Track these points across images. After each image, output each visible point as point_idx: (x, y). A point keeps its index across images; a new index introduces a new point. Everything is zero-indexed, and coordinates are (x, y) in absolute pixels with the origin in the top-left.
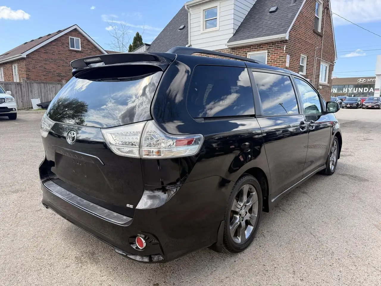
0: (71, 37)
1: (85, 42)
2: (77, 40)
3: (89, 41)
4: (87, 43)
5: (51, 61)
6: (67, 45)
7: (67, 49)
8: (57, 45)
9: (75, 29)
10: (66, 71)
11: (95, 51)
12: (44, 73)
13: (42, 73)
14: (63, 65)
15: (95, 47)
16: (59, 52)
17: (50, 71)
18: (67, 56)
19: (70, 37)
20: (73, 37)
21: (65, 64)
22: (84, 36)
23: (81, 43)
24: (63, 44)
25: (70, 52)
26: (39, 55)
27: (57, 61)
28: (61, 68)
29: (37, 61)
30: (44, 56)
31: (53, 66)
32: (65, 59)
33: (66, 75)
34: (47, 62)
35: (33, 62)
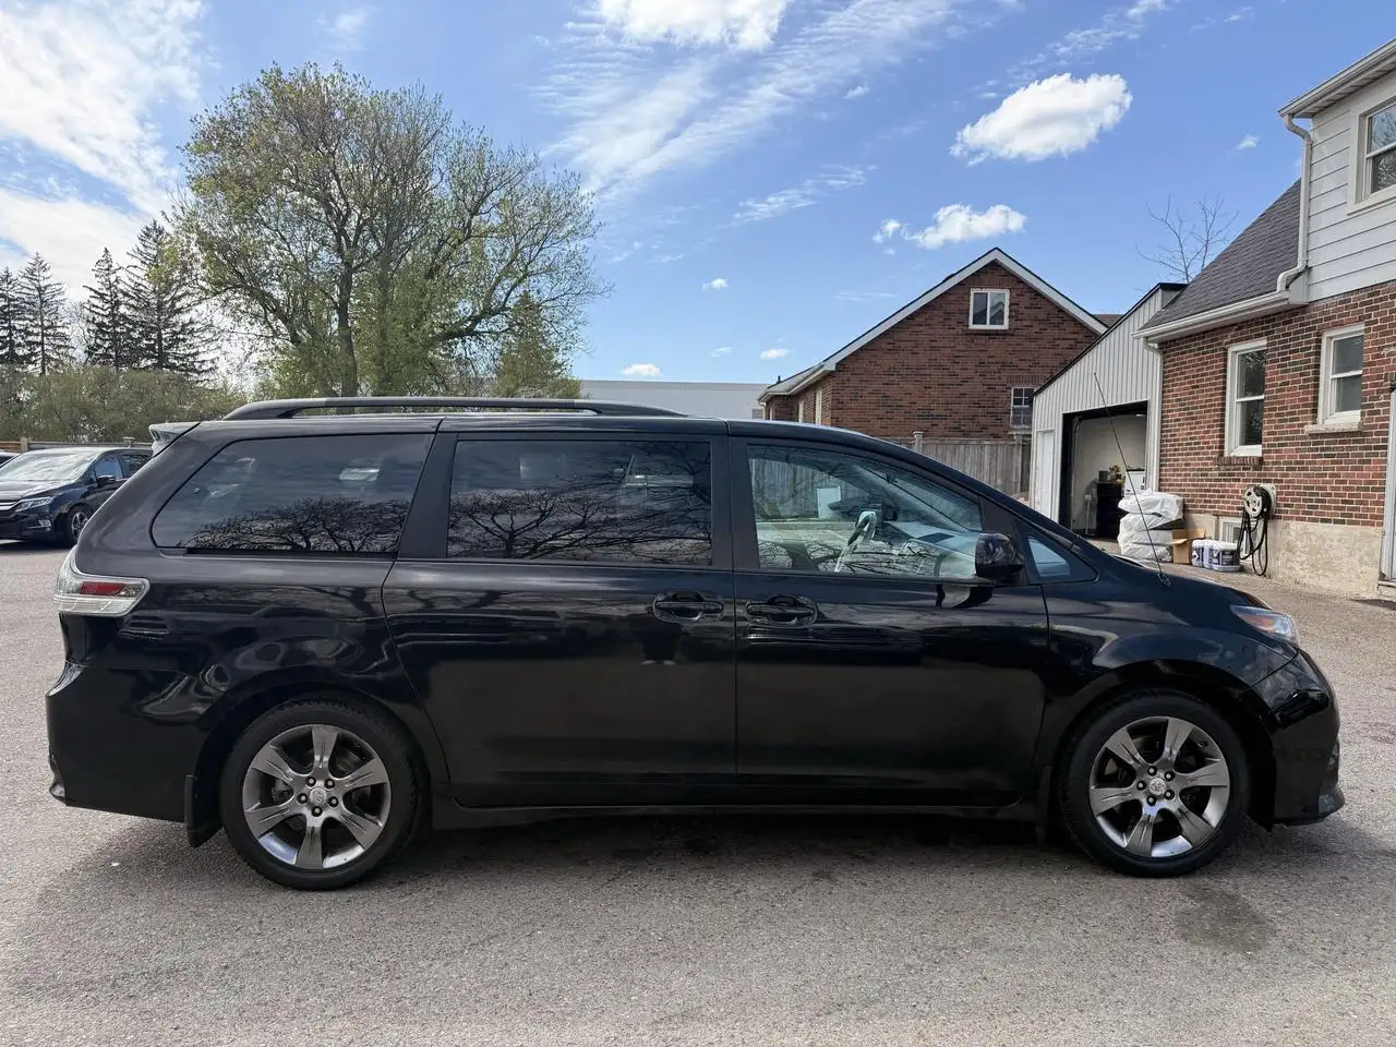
0: (979, 291)
1: (1025, 300)
2: (1000, 296)
3: (1037, 294)
4: (1033, 301)
5: (904, 372)
6: (962, 317)
7: (959, 330)
8: (929, 322)
9: (994, 265)
10: (950, 400)
11: (1057, 326)
12: (881, 412)
13: (876, 412)
14: (941, 381)
15: (1061, 310)
16: (933, 344)
17: (900, 403)
18: (956, 354)
19: (973, 291)
20: (984, 291)
21: (947, 380)
22: (1020, 281)
23: (1011, 304)
24: (948, 316)
25: (968, 338)
26: (873, 359)
27: (922, 372)
28: (934, 392)
29: (865, 377)
30: (888, 361)
31: (910, 387)
32: (948, 364)
33: (947, 413)
34: (892, 378)
35: (854, 382)
